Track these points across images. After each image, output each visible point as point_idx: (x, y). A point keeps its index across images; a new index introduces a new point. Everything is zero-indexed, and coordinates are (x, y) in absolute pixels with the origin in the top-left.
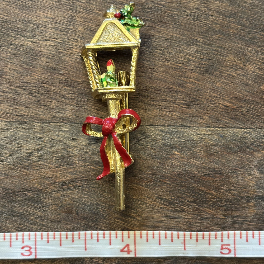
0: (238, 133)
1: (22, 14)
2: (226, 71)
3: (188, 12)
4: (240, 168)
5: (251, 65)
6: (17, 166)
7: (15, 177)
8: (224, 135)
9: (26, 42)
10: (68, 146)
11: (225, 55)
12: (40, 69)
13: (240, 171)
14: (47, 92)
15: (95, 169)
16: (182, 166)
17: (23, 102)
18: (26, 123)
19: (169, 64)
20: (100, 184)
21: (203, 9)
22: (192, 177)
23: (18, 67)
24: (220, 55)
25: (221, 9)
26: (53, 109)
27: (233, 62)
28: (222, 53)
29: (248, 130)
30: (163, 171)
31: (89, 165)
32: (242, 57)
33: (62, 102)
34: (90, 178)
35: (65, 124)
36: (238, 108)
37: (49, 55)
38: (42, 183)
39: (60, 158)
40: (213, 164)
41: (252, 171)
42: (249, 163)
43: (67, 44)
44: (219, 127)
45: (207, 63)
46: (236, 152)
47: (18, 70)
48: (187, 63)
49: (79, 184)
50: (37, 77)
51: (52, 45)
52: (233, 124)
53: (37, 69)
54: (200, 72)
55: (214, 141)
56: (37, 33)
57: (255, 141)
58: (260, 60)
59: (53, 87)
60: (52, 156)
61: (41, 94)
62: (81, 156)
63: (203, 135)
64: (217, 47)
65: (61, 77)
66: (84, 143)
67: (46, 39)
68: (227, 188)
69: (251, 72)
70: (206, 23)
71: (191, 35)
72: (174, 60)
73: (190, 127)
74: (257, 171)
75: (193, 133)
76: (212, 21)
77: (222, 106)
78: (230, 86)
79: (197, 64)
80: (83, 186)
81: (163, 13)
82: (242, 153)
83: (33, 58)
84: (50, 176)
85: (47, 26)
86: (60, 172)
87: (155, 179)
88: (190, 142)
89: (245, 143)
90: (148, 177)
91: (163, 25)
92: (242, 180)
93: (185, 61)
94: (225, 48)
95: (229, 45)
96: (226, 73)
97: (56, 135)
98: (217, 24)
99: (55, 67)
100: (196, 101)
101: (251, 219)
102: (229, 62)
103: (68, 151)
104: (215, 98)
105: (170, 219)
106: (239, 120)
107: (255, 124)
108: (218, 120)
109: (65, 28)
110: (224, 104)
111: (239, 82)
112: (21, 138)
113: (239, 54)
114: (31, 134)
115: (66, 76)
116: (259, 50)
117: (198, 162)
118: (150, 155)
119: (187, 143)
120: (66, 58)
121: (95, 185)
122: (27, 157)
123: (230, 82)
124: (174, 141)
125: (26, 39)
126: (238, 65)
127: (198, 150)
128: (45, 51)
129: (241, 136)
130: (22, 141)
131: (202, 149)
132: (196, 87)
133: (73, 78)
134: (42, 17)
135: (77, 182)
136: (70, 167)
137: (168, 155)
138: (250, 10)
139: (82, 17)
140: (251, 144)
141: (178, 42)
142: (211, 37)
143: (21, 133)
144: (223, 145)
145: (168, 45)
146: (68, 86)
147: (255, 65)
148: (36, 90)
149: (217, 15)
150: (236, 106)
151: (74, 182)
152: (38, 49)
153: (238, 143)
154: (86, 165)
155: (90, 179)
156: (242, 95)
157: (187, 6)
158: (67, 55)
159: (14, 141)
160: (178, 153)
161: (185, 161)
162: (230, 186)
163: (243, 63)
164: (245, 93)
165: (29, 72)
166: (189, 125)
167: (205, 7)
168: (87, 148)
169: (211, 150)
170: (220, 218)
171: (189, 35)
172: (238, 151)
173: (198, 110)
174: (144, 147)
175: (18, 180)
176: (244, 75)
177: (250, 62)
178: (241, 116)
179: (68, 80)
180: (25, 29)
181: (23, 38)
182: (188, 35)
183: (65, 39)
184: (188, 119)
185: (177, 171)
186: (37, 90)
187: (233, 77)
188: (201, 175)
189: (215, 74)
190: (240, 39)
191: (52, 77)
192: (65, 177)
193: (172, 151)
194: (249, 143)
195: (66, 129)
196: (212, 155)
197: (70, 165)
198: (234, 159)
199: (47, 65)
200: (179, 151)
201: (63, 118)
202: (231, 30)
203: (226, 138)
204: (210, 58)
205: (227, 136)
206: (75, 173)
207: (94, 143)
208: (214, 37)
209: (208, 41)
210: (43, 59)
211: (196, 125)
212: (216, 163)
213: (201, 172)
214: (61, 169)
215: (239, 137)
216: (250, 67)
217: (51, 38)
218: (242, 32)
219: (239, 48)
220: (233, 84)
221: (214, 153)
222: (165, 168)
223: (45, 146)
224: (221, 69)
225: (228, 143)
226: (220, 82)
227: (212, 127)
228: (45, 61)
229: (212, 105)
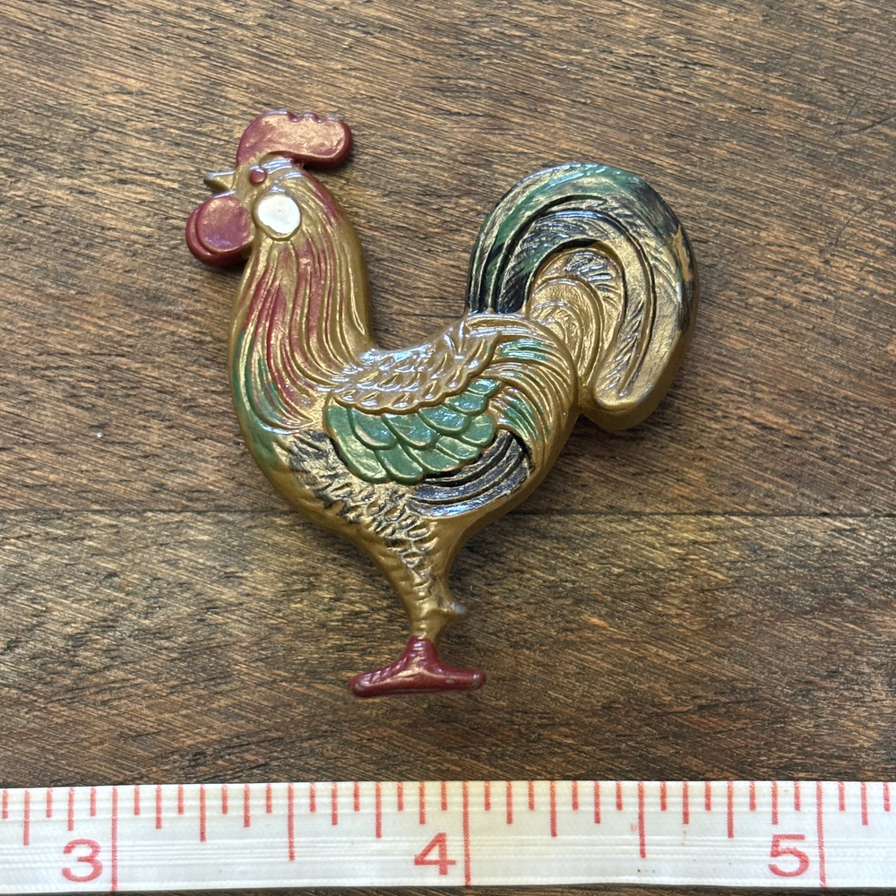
0: (812, 536)
1: (35, 78)
2: (761, 285)
3: (618, 55)
4: (824, 678)
5: (848, 260)
6: (31, 691)
7: (25, 734)
8: (762, 546)
9: (53, 192)
10: (209, 605)
11: (754, 223)
12: (105, 298)
13: (826, 690)
14: (132, 388)
15: (308, 695)
16: (618, 674)
17: (47, 431)
18: (59, 515)
20: (326, 754)
21: (671, 39)
22: (654, 719)
23: (27, 292)
24: (736, 223)
25: (734, 39)
26: (154, 455)
27: (786, 250)
28: (745, 216)
29: (846, 523)
30: (550, 696)
31: (285, 680)
32: (817, 228)
33: (183, 426)
34: (292, 731)
35: (199, 518)
36: (809, 432)
37: (135, 242)
38: (122, 758)
39: (188, 653)
40: (726, 662)
41: (868, 686)
42: (856, 653)
44: (743, 514)
46: (807, 613)
47: (25, 305)
49: (252, 758)
50: (93, 330)
51: (142, 202)
52: (794, 499)
53: (95, 299)
55: (729, 569)
56: (91, 155)
57: (874, 565)
58: (881, 240)
59: (150, 369)
60: (154, 645)
61: (108, 398)
62: (257, 644)
63: (688, 545)
64: (728, 190)
65: (179, 326)
66: (267, 592)
67: (123, 177)
68: (781, 757)
69: (849, 288)
70: (684, 94)
71: (632, 147)
73: (638, 515)
74: (886, 688)
75: (650, 539)
76: (705, 88)
77: (751, 427)
80: (266, 764)
81: (532, 62)
82: (827, 616)
83: (78, 254)
84: (150, 726)
85: (123, 126)
86: (184, 712)
87: (523, 730)
88: (644, 575)
89: (839, 574)
90: (498, 721)
91: (532, 107)
92: (832, 725)
94: (756, 192)
95: (769, 182)
96: (760, 295)
97: (168, 562)
98: (722, 97)
99: (157, 290)
102: (770, 250)
103: (209, 625)
104: (725, 397)
106: (813, 483)
107: (870, 499)
108: (738, 485)
109: (189, 132)
110: (758, 420)
111: (808, 329)
112: (43, 578)
113: (805, 218)
114: (79, 558)
116: (876, 198)
117: (673, 657)
118: (501, 631)
119: (631, 581)
121: (312, 761)
122: (68, 651)
123: (776, 331)
124: (585, 572)
125: (51, 178)
126: (801, 262)
127: (670, 607)
128: (120, 225)
129: (821, 548)
130: (48, 587)
131: (688, 603)
133: (222, 332)
134: (106, 88)
135: (247, 751)
136: (218, 690)
137: (567, 630)
138: (838, 40)
139: (248, 84)
140: (861, 579)
142: (703, 153)
143: (43, 557)
144: (760, 584)
146: (202, 361)
147: (863, 259)
148: (92, 382)
149: (722, 64)
150: (801, 428)
151: (236, 750)
152: (96, 216)
153: (812, 576)
154: (274, 681)
155: (290, 737)
156: (820, 381)
157: (614, 29)
159: (21, 591)
160: (601, 623)
161: (629, 655)
162: (791, 751)
163: (822, 251)
164: (833, 373)
165: (66, 310)
166: (636, 507)
167: (680, 32)
168: (279, 611)
169: (719, 607)
171: (627, 147)
172: (816, 609)
173: (667, 447)
174: (478, 600)
175: (38, 747)
176: (824, 301)
177: (843, 247)
178: (820, 467)
179: (203, 338)
180: (45, 139)
181: (41, 177)
182: (620, 145)
183: (188, 176)
184: (632, 482)
185: (601, 696)
186: (97, 380)
187: (787, 311)
188: (685, 709)
189: (721, 299)
190: (808, 155)
191: (148, 330)
192: (203, 730)
193: (580, 613)
194: (851, 573)
195: (201, 537)
196: (722, 624)
197: (219, 681)
198: (802, 640)
199: (127, 281)
200: (603, 613)
201: (189, 491)
202: (772, 121)
203: (769, 557)
204: (703, 236)
205: (772, 547)
206: (237, 715)
207: (302, 590)
208: (715, 149)
209: (695, 166)
210: (112, 257)
211: (661, 507)
212: (738, 658)
213: (686, 695)
214: (188, 700)
215: (818, 551)
216: (847, 266)
217: (141, 173)
218: (813, 128)
219: (806, 192)
220: (787, 336)
221: (730, 620)
222: (558, 685)
223: (129, 608)
224: (744, 280)
225: (776, 576)
226: (741, 330)
227: (720, 511)
228: (119, 266)
229: (714, 426)
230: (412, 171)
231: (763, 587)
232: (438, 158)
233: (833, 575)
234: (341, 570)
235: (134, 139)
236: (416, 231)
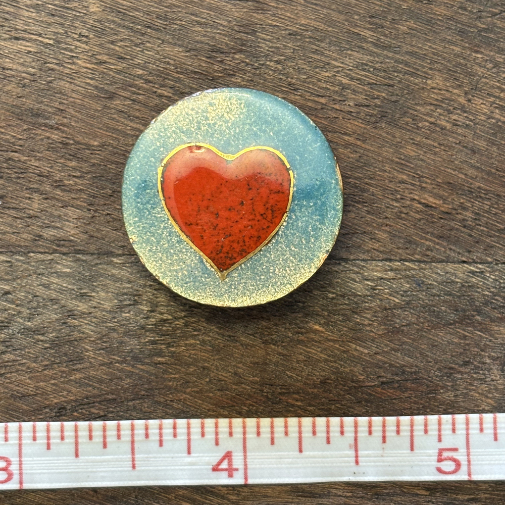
0: (456, 276)
2: (427, 114)
4: (461, 366)
5: (483, 99)
8: (424, 282)
10: (70, 313)
11: (423, 75)
12: (4, 114)
13: (462, 373)
14: (22, 173)
15: (133, 372)
16: (331, 361)
19: (297, 97)
20: (144, 410)
22: (353, 390)
24: (412, 74)
26: (36, 217)
27: (443, 92)
28: (418, 70)
29: (477, 268)
30: (287, 375)
31: (118, 362)
32: (463, 79)
33: (54, 198)
34: (122, 395)
35: (64, 257)
36: (455, 209)
37: (25, 78)
38: (12, 410)
39: (55, 344)
40: (399, 355)
41: (489, 371)
42: (482, 350)
43: (65, 49)
44: (412, 261)
45: (383, 95)
46: (451, 324)
48: (339, 96)
49: (96, 412)
51: (29, 52)
52: (445, 252)
54: (368, 117)
55: (402, 296)
57: (495, 294)
58: (504, 87)
59: (33, 161)
60: (34, 339)
61: (6, 179)
62: (100, 339)
63: (377, 280)
64: (407, 53)
65: (52, 133)
66: (107, 305)
67: (17, 35)
69: (483, 118)
71: (346, 23)
72: (309, 88)
73: (346, 260)
74: (500, 372)
75: (353, 276)
77: (419, 206)
78: (435, 154)
79: (361, 98)
80: (105, 416)
82: (464, 327)
84: (31, 390)
85: (18, 3)
86: (53, 382)
87: (270, 396)
88: (348, 299)
89: (472, 300)
90: (254, 390)
92: (465, 395)
93: (334, 91)
94: (425, 55)
95: (433, 49)
97: (43, 285)
99: (38, 109)
100: (360, 193)
101: (486, 495)
102: (433, 92)
103: (70, 326)
104: (402, 186)
105: (304, 499)
106: (457, 242)
107: (493, 252)
108: (410, 242)
109: (61, 7)
110: (423, 201)
111: (456, 143)
113: (456, 72)
115: (63, 132)
116: (502, 60)
117: (366, 351)
119: (340, 302)
120: (64, 85)
121: (134, 414)
123: (436, 144)
124: (311, 296)
126: (453, 100)
127: (364, 319)
128: (15, 67)
129: (461, 283)
131: (376, 317)
132: (360, 157)
133: (81, 138)
135: (93, 407)
136: (75, 367)
137: (299, 333)
140: (486, 304)
141: (318, 41)
142: (392, 28)
144: (422, 306)
145: (294, 49)
146: (68, 156)
147: (492, 99)
150: (450, 207)
151: (86, 407)
153: (455, 301)
154: (111, 363)
155: (121, 399)
156: (463, 177)
158: (65, 78)
160: (321, 329)
161: (338, 349)
163: (466, 94)
164: (471, 172)
166: (344, 255)
168: (114, 318)
169: (396, 320)
170: (417, 495)
171: (344, 24)
172: (457, 322)
173: (365, 217)
176: (467, 125)
177: (480, 91)
178: (462, 232)
179: (68, 141)
182: (339, 22)
183: (59, 36)
185: (320, 375)
187: (444, 131)
188: (373, 384)
189: (401, 123)
190: (459, 31)
191: (32, 135)
192: (65, 393)
193: (307, 322)
194: (480, 300)
195: (65, 270)
196: (397, 331)
197: (75, 362)
198: (447, 341)
199: (19, 104)
200: (322, 322)
201: (58, 240)
202: (436, 9)
203: (428, 288)
204: (391, 82)
205: (430, 282)
206: (87, 384)
207: (130, 305)
208: (400, 26)
209: (387, 37)
210: (9, 88)
211: (360, 255)
212: (407, 352)
213: (373, 375)
214: (55, 374)
215: (459, 285)
216: (482, 104)
217: (29, 33)
218: (463, 14)
219: (456, 55)
220: (442, 148)
221: (402, 328)
222: (292, 368)
223: (18, 314)
224: (416, 111)
225: (432, 301)
226: (414, 143)
227: (398, 259)
228: (14, 94)
229: (395, 204)
230: (204, 36)
231: (424, 308)
232: (221, 28)
233: (468, 301)
234: (155, 292)
235: (25, 11)
236: (207, 75)
